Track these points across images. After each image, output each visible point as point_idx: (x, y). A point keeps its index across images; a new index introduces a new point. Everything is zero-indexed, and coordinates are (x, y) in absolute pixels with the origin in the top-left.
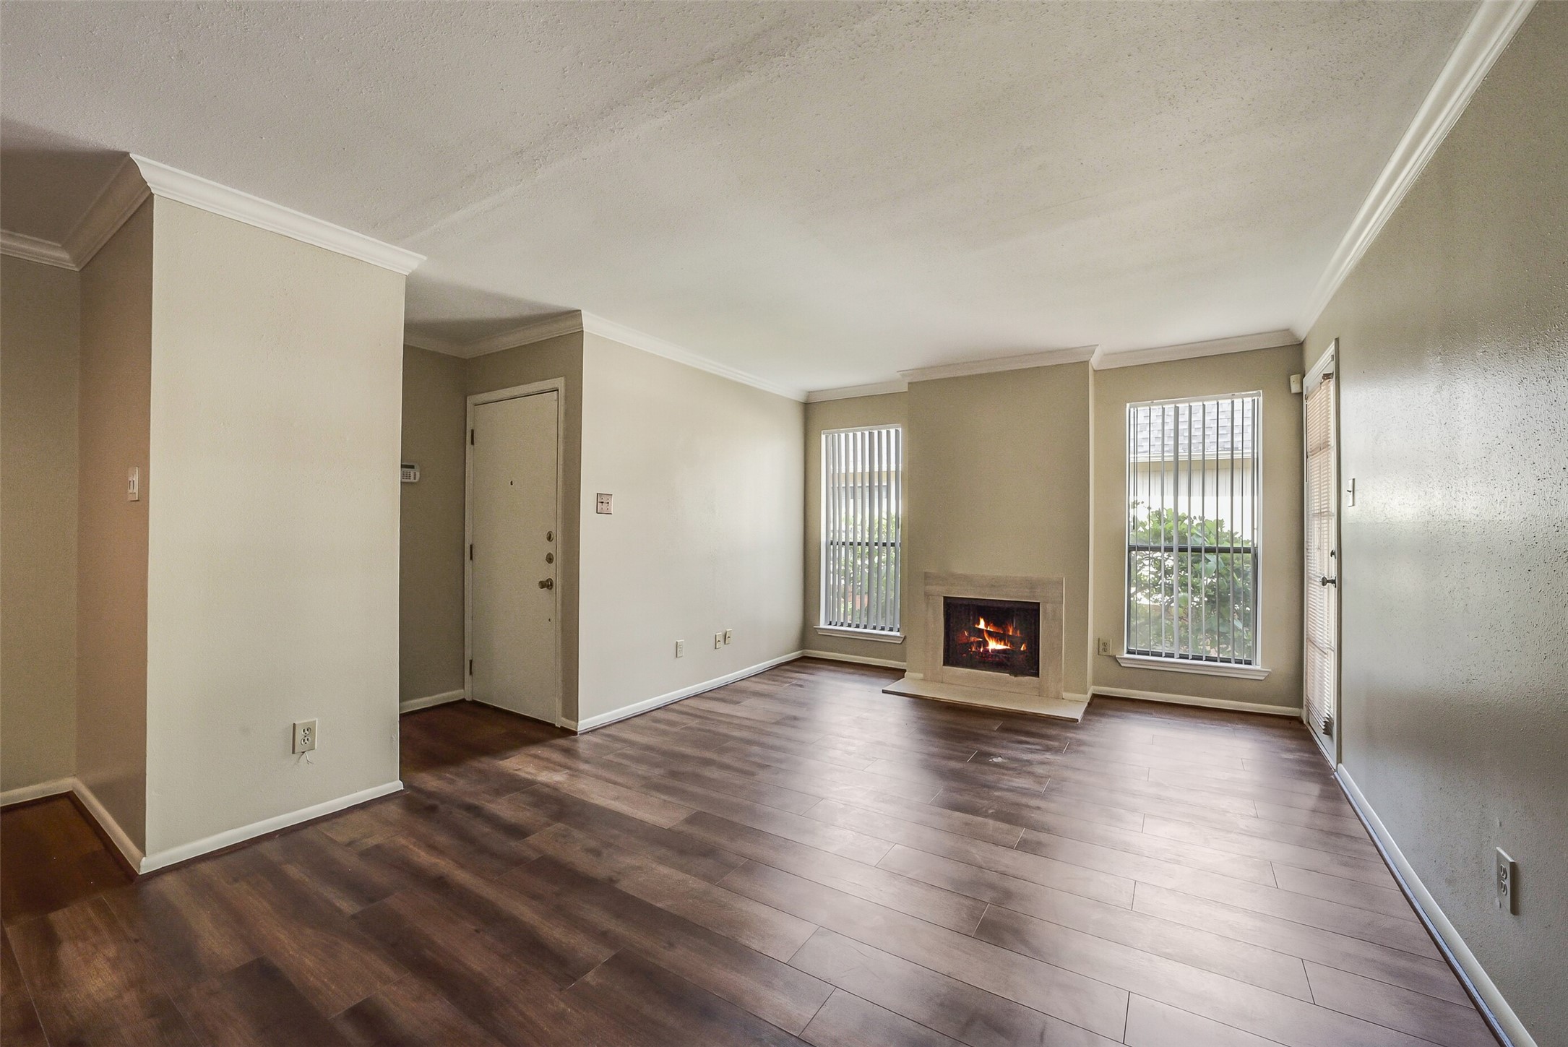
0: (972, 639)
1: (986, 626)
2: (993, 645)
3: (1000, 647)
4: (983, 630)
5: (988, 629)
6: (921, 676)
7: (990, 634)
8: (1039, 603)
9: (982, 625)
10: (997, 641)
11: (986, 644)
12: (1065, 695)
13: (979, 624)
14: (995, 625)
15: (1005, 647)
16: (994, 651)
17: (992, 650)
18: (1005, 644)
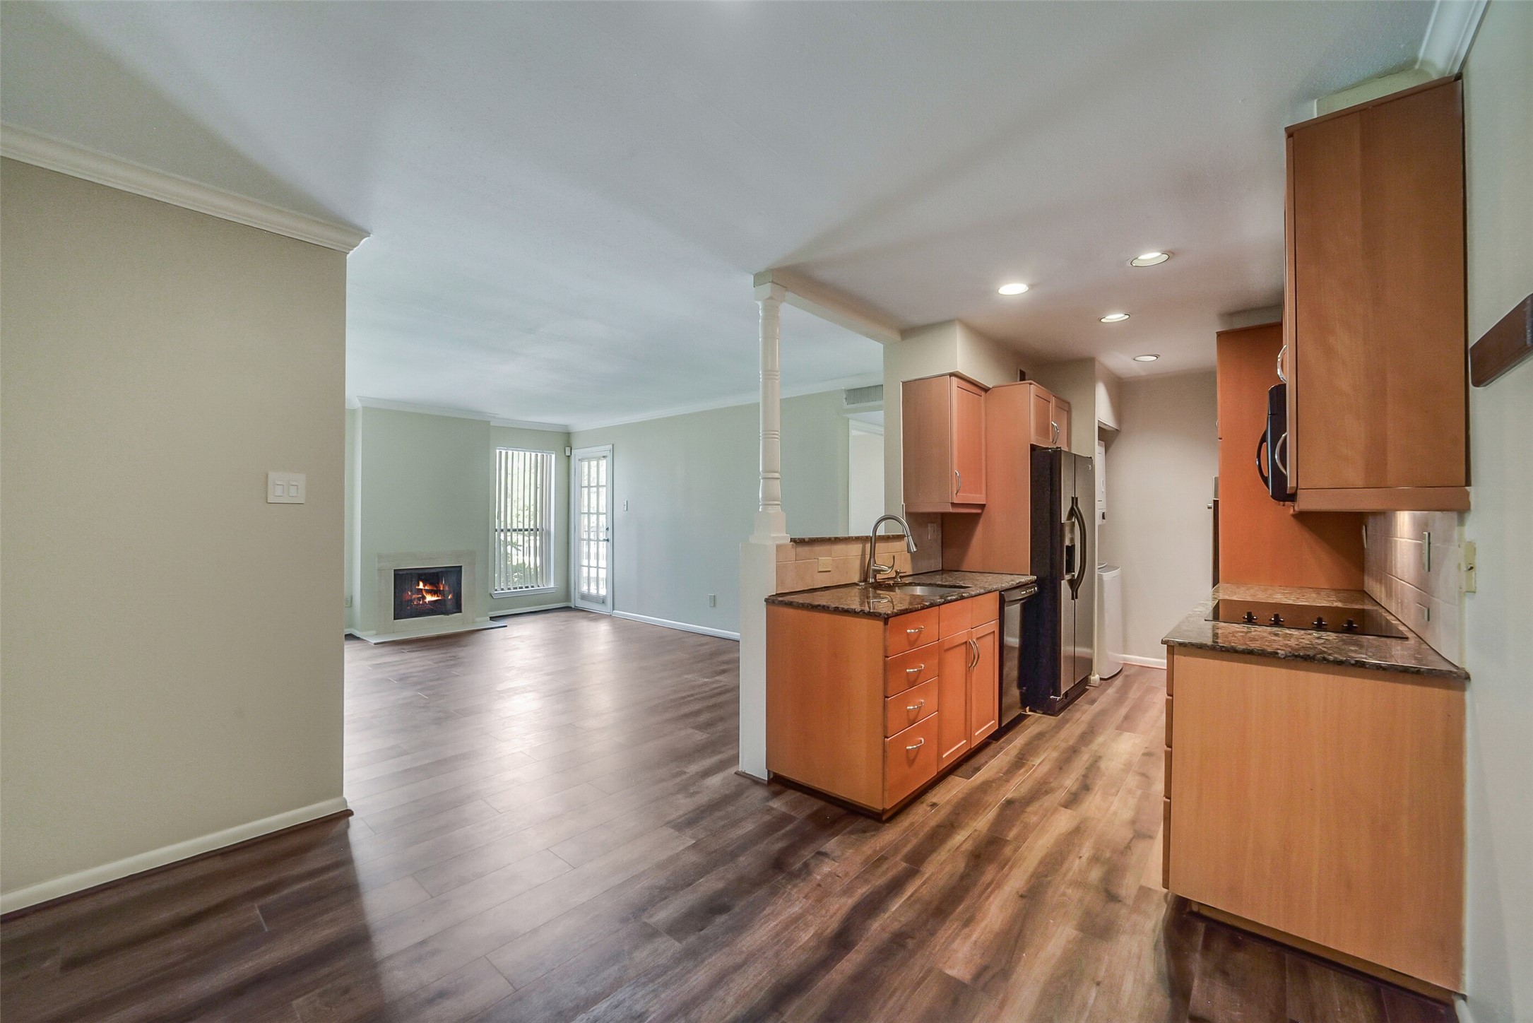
0: (414, 596)
1: (424, 586)
2: (429, 598)
3: (435, 598)
4: (421, 590)
5: (426, 588)
6: (374, 632)
7: (429, 592)
8: (461, 567)
9: (421, 586)
10: (432, 595)
11: (424, 598)
12: (478, 619)
13: (418, 585)
14: (431, 584)
15: (438, 598)
16: (431, 602)
17: (429, 602)
18: (438, 596)
